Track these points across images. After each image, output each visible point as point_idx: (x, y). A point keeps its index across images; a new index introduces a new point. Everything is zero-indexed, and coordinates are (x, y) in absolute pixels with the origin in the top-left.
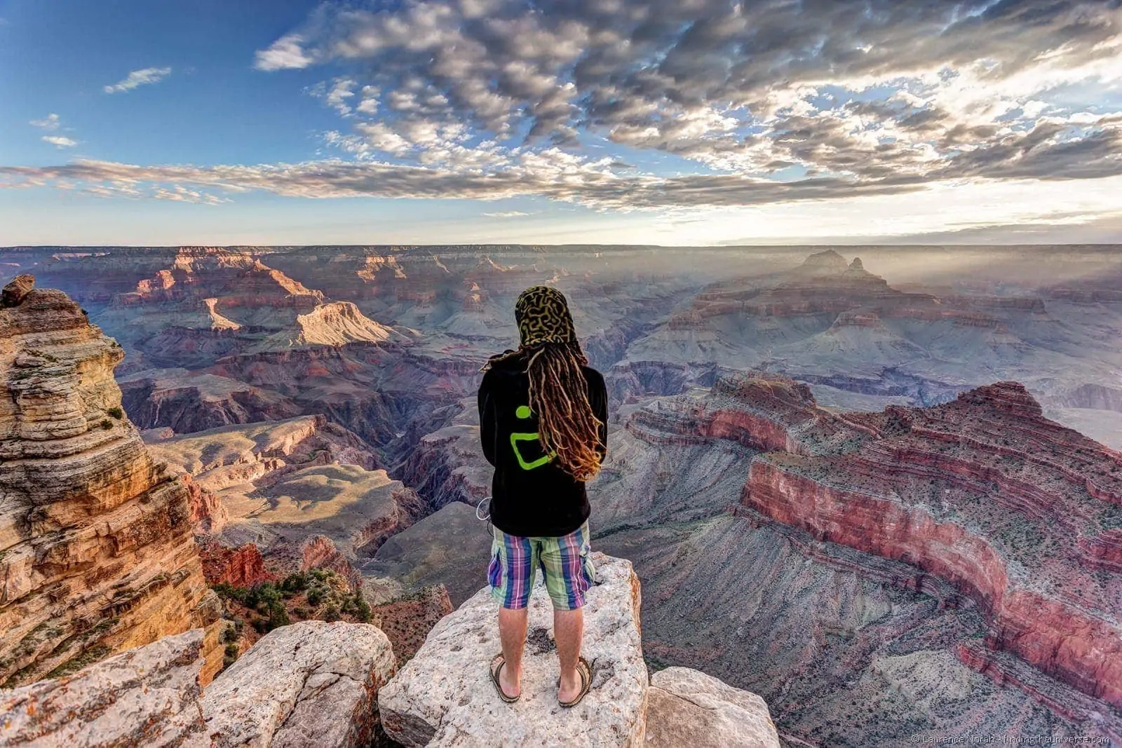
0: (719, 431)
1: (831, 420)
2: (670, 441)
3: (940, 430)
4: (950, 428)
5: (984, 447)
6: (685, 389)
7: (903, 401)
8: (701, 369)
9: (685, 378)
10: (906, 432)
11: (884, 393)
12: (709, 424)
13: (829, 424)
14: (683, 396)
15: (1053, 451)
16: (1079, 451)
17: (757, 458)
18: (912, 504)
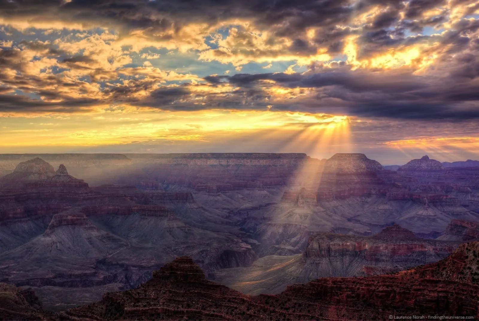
3: (145, 306)
4: (152, 303)
5: (176, 313)
7: (115, 287)
11: (99, 283)
15: (216, 305)
16: (229, 301)
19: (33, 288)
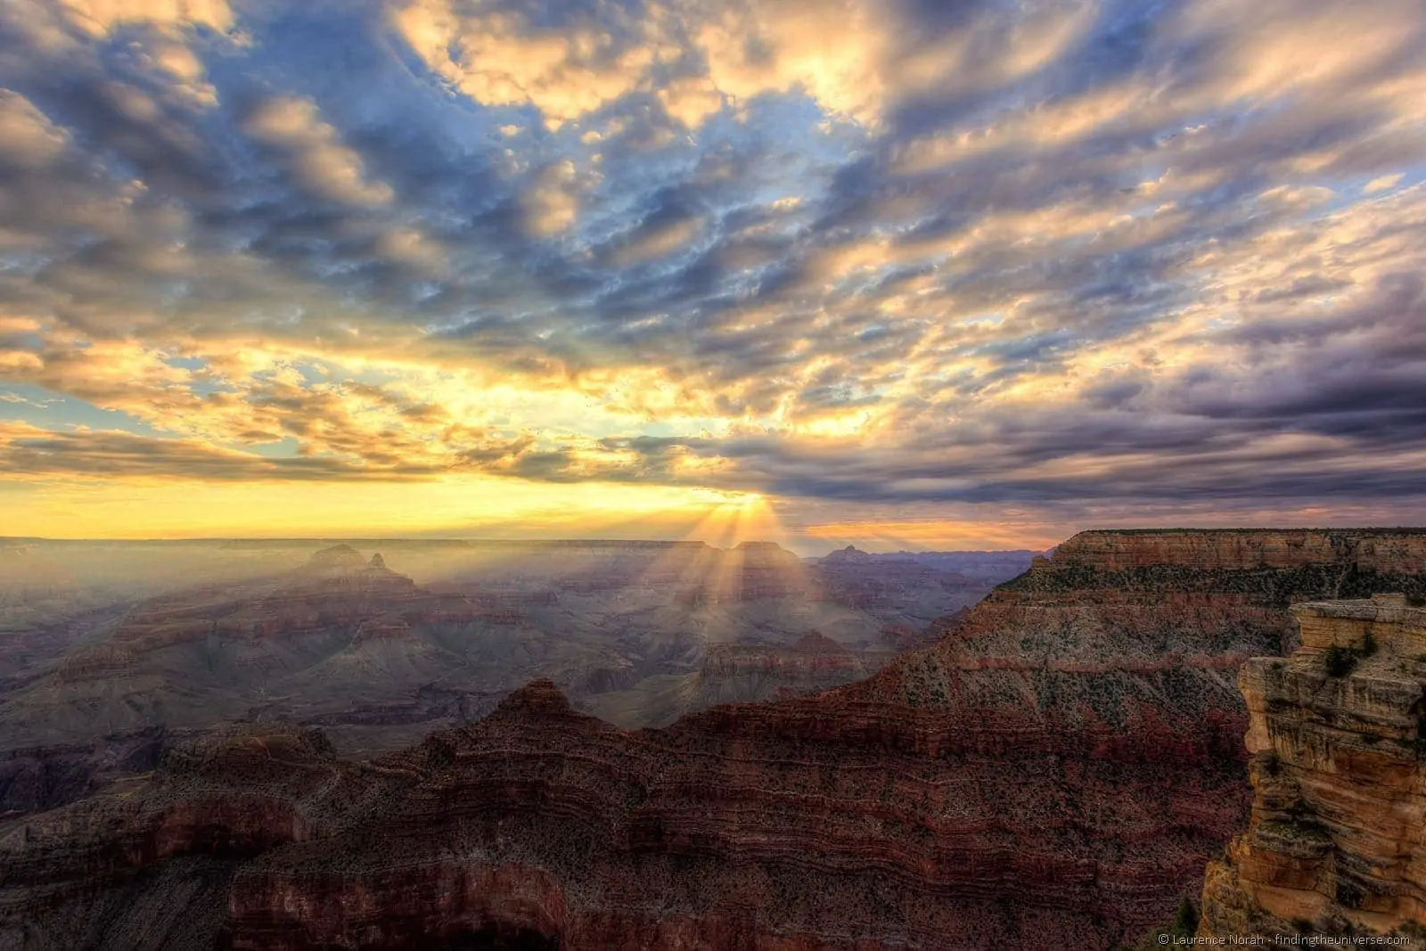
0: (170, 844)
1: (359, 773)
2: (56, 901)
3: (485, 749)
4: (495, 744)
5: (528, 757)
6: (95, 787)
7: (443, 724)
8: (132, 744)
9: (96, 765)
10: (450, 763)
11: (420, 719)
12: (148, 839)
13: (356, 779)
14: (90, 801)
15: (583, 745)
16: (602, 739)
17: (246, 870)
18: (467, 854)
19: (324, 728)
